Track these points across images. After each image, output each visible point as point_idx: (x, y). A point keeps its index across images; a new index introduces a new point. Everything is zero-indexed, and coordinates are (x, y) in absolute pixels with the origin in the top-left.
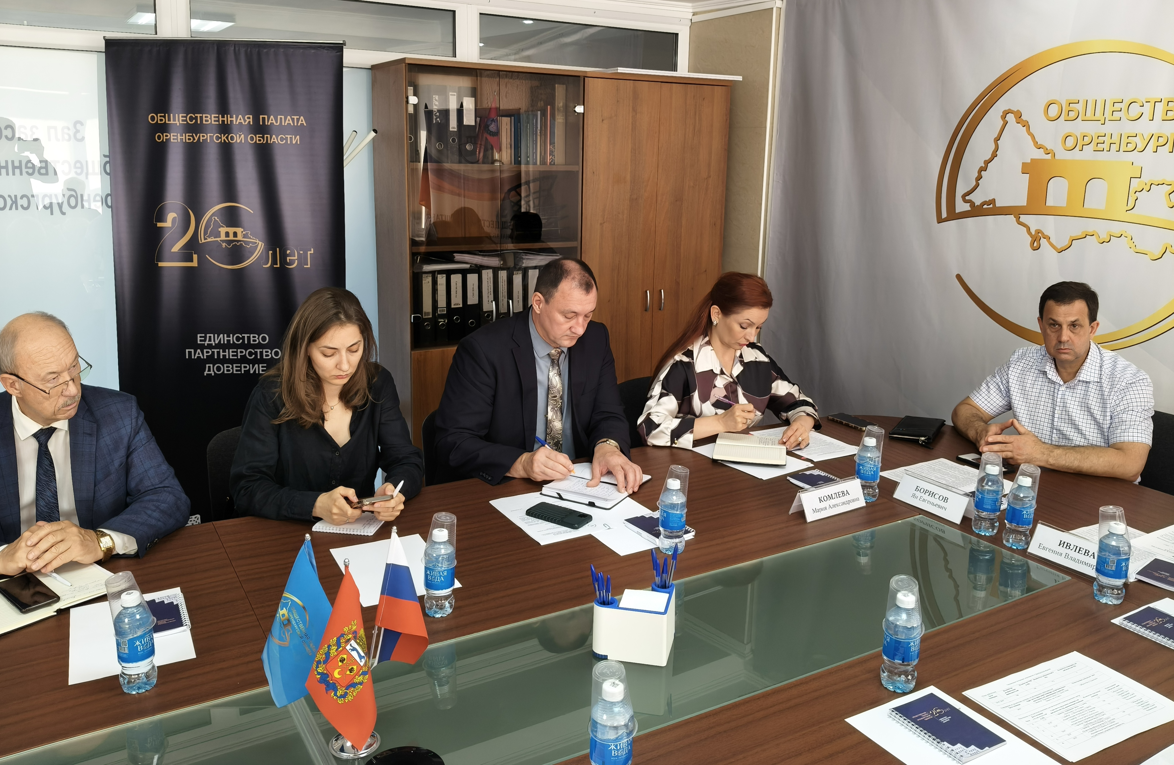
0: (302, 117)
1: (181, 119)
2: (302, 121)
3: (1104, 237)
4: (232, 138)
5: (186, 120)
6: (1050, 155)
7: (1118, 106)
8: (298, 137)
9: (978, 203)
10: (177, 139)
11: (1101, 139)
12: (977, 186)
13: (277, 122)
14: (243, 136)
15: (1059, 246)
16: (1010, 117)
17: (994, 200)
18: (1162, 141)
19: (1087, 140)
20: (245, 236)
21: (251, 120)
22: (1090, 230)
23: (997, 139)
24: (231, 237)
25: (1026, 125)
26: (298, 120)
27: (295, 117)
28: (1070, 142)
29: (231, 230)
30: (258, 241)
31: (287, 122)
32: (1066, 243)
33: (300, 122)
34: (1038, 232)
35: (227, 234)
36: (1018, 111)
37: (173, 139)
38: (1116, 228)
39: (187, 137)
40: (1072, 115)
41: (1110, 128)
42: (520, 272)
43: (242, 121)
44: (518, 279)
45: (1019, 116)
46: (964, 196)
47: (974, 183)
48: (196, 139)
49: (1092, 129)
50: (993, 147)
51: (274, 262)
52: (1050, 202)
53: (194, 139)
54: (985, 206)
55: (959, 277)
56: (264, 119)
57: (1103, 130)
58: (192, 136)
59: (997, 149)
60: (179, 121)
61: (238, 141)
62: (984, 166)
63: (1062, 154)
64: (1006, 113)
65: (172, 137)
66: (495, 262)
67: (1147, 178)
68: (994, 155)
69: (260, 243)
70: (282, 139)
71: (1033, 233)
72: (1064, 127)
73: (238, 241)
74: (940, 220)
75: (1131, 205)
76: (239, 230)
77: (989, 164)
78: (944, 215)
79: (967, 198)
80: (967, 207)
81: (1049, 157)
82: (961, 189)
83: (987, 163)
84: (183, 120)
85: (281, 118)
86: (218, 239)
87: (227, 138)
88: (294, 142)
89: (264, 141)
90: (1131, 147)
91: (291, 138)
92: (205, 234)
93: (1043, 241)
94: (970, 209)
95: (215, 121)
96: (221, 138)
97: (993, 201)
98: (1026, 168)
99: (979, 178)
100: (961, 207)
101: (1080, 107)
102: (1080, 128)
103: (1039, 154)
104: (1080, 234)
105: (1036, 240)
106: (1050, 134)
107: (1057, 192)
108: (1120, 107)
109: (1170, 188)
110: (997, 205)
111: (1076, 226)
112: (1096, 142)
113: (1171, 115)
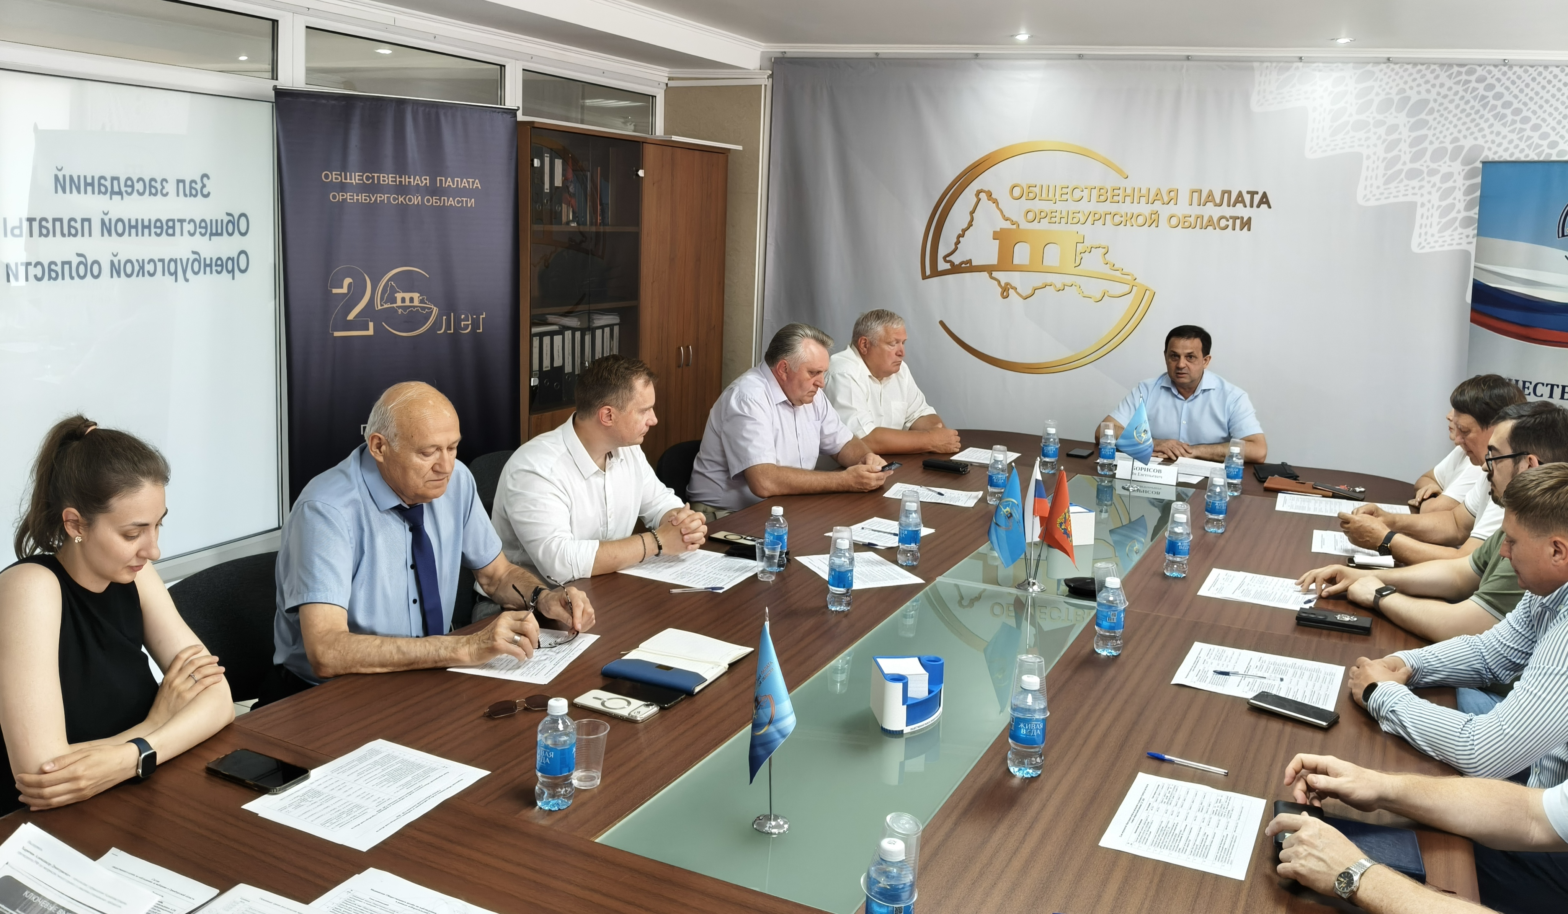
0: (477, 181)
1: (357, 178)
2: (477, 184)
3: (1060, 286)
4: (410, 200)
5: (362, 180)
6: (1015, 225)
7: (1065, 190)
8: (473, 200)
9: (957, 262)
10: (353, 199)
11: (1054, 214)
12: (956, 249)
13: (453, 185)
14: (420, 197)
15: (1024, 295)
16: (983, 196)
17: (971, 260)
18: (1097, 216)
19: (1043, 214)
20: (422, 301)
21: (428, 181)
22: (1049, 282)
23: (972, 212)
24: (407, 303)
25: (995, 201)
26: (473, 183)
27: (471, 180)
28: (1031, 216)
29: (407, 296)
30: (433, 307)
31: (463, 184)
32: (1030, 292)
33: (475, 185)
34: (1007, 284)
35: (403, 300)
36: (989, 191)
37: (350, 199)
38: (1068, 280)
39: (363, 198)
40: (1031, 195)
41: (1059, 206)
42: (590, 332)
43: (419, 182)
45: (989, 195)
46: (945, 258)
47: (953, 247)
48: (373, 199)
49: (1047, 206)
50: (969, 218)
51: (448, 327)
52: (1016, 261)
53: (371, 200)
54: (963, 265)
55: (942, 323)
56: (441, 181)
57: (1055, 207)
58: (369, 197)
59: (972, 220)
60: (355, 180)
61: (416, 203)
62: (961, 232)
63: (1024, 225)
64: (979, 193)
65: (349, 197)
66: (575, 323)
67: (1088, 243)
68: (970, 225)
69: (435, 308)
71: (1003, 285)
72: (1025, 204)
73: (414, 307)
74: (925, 277)
75: (1078, 263)
76: (416, 296)
77: (966, 232)
78: (928, 272)
79: (947, 259)
80: (948, 266)
81: (1014, 227)
82: (942, 251)
83: (964, 231)
84: (359, 180)
85: (457, 181)
86: (395, 305)
87: (405, 199)
88: (469, 205)
89: (440, 203)
90: (1076, 220)
91: (467, 201)
92: (382, 299)
93: (1011, 291)
94: (950, 268)
95: (392, 181)
96: (398, 199)
97: (969, 261)
98: (996, 236)
99: (958, 243)
100: (942, 266)
101: (1037, 190)
102: (1038, 205)
103: (1007, 225)
104: (1040, 284)
105: (1005, 291)
106: (1015, 209)
107: (1021, 254)
108: (1067, 191)
109: (1104, 251)
110: (973, 264)
111: (1037, 279)
112: (1050, 216)
113: (1103, 198)
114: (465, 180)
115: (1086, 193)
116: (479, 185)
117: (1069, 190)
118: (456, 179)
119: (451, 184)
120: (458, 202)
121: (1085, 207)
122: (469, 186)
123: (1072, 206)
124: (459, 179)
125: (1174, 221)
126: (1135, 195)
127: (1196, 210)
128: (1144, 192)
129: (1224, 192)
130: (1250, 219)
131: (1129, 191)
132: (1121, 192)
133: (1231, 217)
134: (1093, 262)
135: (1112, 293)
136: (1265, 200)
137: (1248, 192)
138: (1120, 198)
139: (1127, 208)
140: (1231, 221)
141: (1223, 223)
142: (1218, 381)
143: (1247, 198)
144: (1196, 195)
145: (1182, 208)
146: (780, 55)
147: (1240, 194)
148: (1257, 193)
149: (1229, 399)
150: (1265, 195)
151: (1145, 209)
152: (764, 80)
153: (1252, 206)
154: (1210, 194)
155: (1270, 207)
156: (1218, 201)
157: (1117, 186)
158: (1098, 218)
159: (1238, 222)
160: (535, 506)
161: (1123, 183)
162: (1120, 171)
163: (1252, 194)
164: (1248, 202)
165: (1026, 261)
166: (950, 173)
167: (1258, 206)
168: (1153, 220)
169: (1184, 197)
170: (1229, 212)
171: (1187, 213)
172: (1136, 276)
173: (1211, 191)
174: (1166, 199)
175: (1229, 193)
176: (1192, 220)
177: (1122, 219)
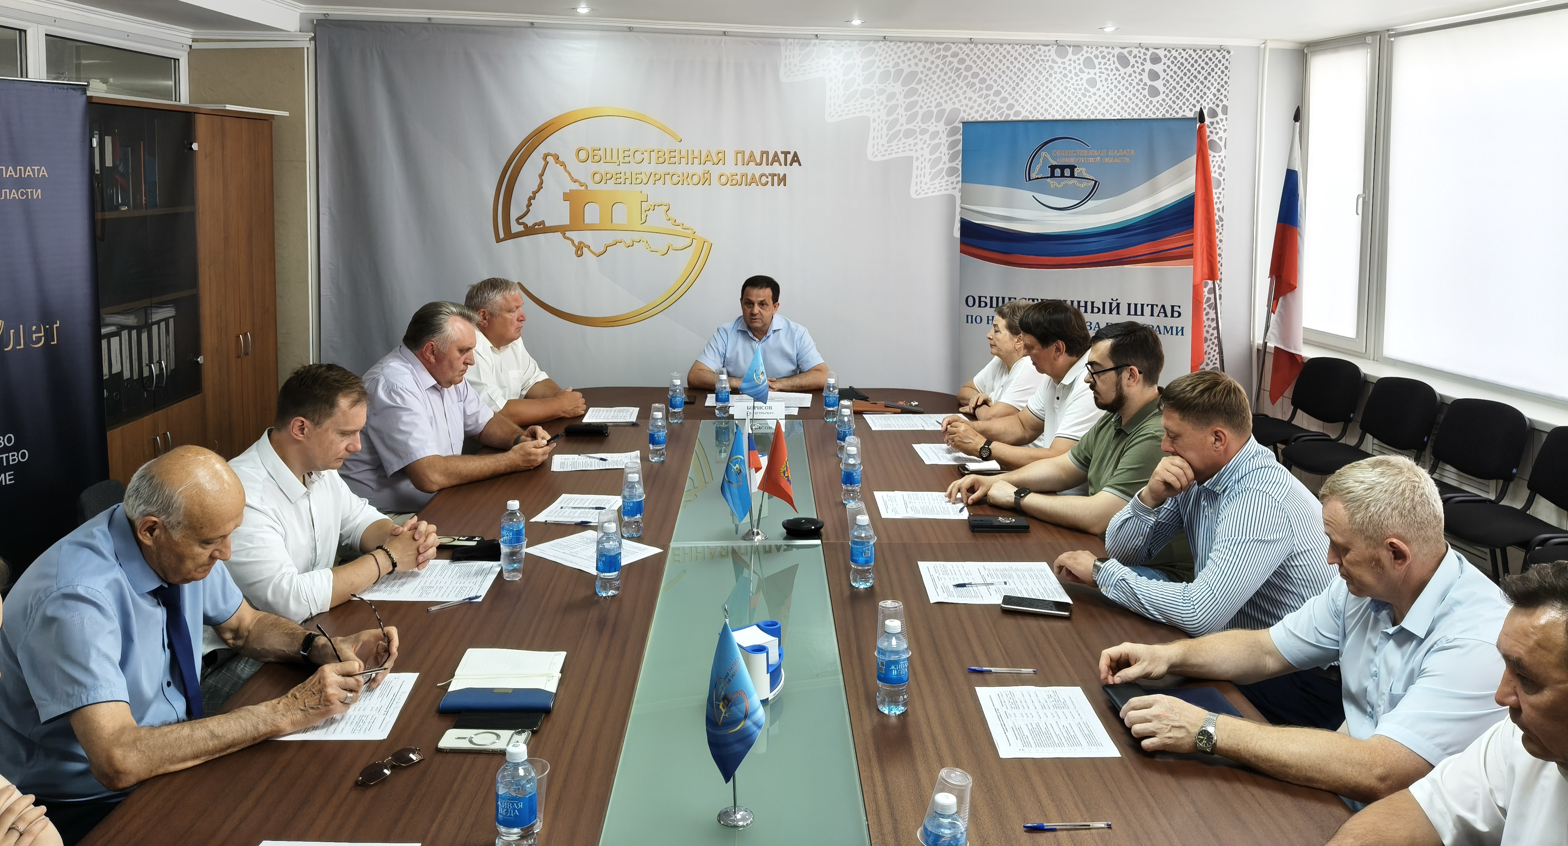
0: (43, 168)
3: (629, 242)
6: (583, 186)
7: (627, 153)
8: (39, 190)
9: (530, 224)
11: (618, 176)
12: (528, 211)
13: (16, 175)
15: (598, 252)
16: (550, 159)
17: (543, 221)
18: (658, 177)
19: (609, 176)
22: (619, 239)
23: (541, 175)
25: (563, 164)
26: (39, 170)
27: (36, 168)
28: (597, 178)
32: (602, 249)
33: (41, 173)
34: (580, 243)
36: (556, 154)
38: (636, 236)
40: (596, 158)
41: (623, 168)
45: (556, 158)
46: (517, 220)
47: (526, 209)
49: (612, 168)
50: (538, 182)
51: (18, 342)
52: (587, 221)
54: (537, 227)
55: (519, 284)
57: (619, 169)
59: (542, 182)
62: (532, 195)
63: (592, 186)
64: (546, 156)
67: (651, 202)
68: (540, 188)
71: (576, 244)
72: (592, 167)
74: (498, 240)
75: (644, 220)
77: (536, 195)
78: (502, 235)
79: (520, 221)
80: (521, 228)
81: (583, 188)
82: (514, 214)
83: (535, 193)
85: (20, 170)
88: (35, 197)
90: (639, 181)
91: (32, 192)
93: (585, 250)
94: (524, 229)
97: (543, 223)
98: (567, 197)
99: (529, 205)
100: (516, 228)
101: (602, 153)
102: (602, 168)
103: (576, 186)
104: (611, 242)
105: (579, 250)
106: (581, 172)
107: (591, 214)
108: (629, 155)
109: (666, 208)
110: (547, 225)
111: (607, 237)
112: (616, 177)
113: (661, 160)
114: (29, 168)
115: (646, 155)
116: (45, 173)
117: (631, 153)
118: (18, 168)
119: (13, 173)
120: (22, 194)
121: (647, 168)
122: (34, 174)
123: (636, 168)
124: (22, 168)
125: (724, 180)
126: (690, 157)
127: (741, 169)
128: (696, 154)
129: (763, 153)
130: (785, 175)
131: (684, 153)
132: (676, 154)
133: (770, 175)
134: (657, 219)
135: (675, 247)
136: (796, 159)
137: (782, 153)
138: (676, 160)
139: (682, 168)
140: (770, 177)
141: (764, 179)
142: (784, 321)
143: (782, 157)
144: (740, 155)
145: (730, 168)
146: (323, 17)
147: (776, 154)
148: (789, 153)
149: (796, 336)
150: (795, 154)
151: (698, 169)
152: (305, 42)
153: (786, 165)
154: (752, 154)
155: (800, 165)
156: (758, 161)
157: (673, 149)
158: (660, 178)
159: (776, 178)
160: (251, 542)
161: (678, 146)
162: (673, 135)
163: (786, 153)
164: (783, 162)
165: (597, 221)
166: (515, 139)
167: (791, 164)
168: (706, 179)
169: (730, 158)
170: (768, 170)
171: (734, 172)
172: (694, 230)
173: (752, 152)
174: (716, 161)
175: (767, 153)
176: (738, 177)
177: (679, 178)
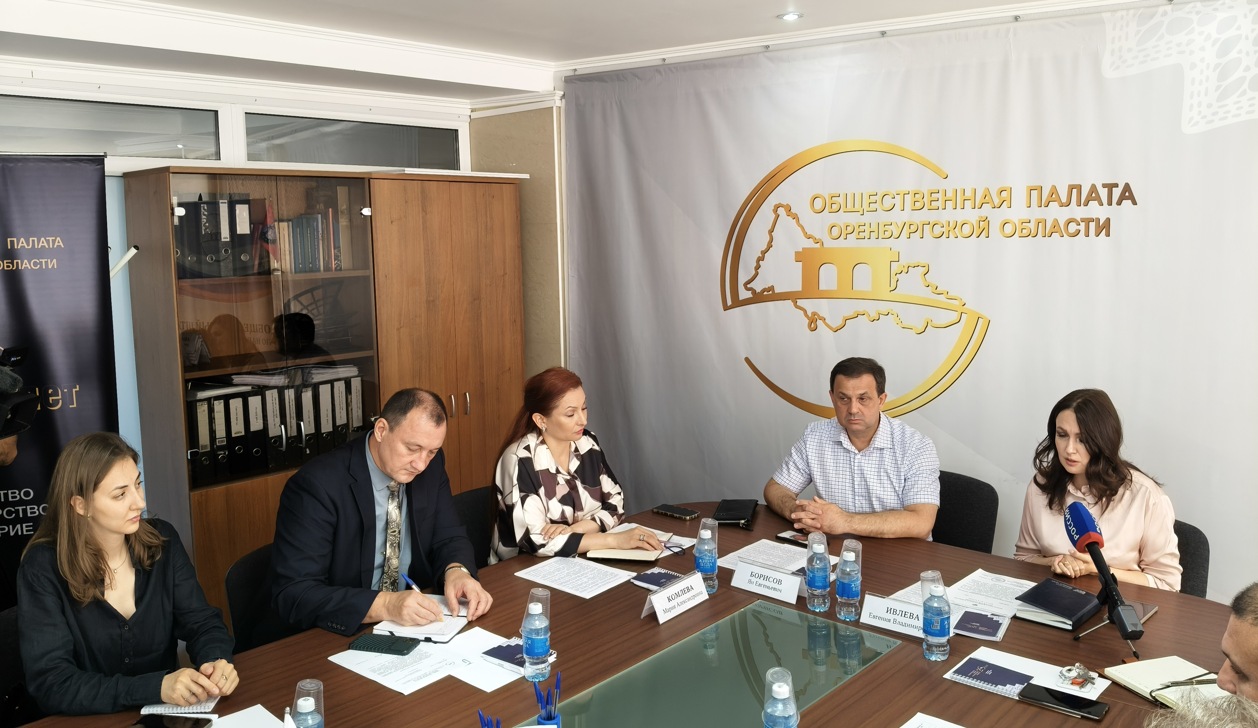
0: (58, 239)
2: (59, 242)
3: (874, 315)
6: (819, 243)
7: (873, 199)
8: (55, 260)
9: (758, 290)
11: (862, 228)
12: (756, 274)
13: (28, 245)
15: (834, 326)
16: (781, 211)
17: (773, 287)
18: (913, 228)
19: (850, 229)
22: (861, 310)
23: (771, 231)
25: (795, 217)
26: (54, 241)
27: (51, 239)
28: (836, 232)
31: (41, 244)
32: (840, 323)
33: (56, 244)
36: (788, 204)
40: (835, 207)
41: (868, 218)
42: (310, 389)
44: (307, 396)
45: (788, 209)
46: (746, 285)
47: (754, 272)
49: (853, 219)
50: (768, 238)
54: (765, 293)
55: (747, 360)
56: (12, 242)
57: (862, 220)
59: (772, 239)
62: (761, 256)
63: (829, 243)
64: (777, 207)
66: (279, 380)
67: (904, 261)
68: (770, 246)
70: (35, 264)
71: (810, 315)
72: (829, 218)
74: (726, 308)
75: (893, 285)
77: (765, 254)
78: (729, 302)
79: (749, 286)
80: (749, 294)
81: (818, 245)
82: (743, 278)
83: (764, 253)
85: (33, 241)
88: (50, 267)
89: (13, 267)
90: (888, 234)
91: (46, 262)
93: (819, 323)
94: (752, 296)
98: (799, 257)
99: (758, 267)
100: (744, 294)
101: (841, 200)
102: (842, 219)
103: (810, 244)
104: (851, 314)
105: (813, 321)
106: (817, 225)
107: (828, 277)
108: (876, 200)
109: (925, 270)
110: (776, 291)
112: (858, 231)
113: (919, 205)
114: (43, 239)
115: (898, 200)
116: (61, 244)
117: (878, 198)
118: (31, 239)
119: (25, 244)
121: (899, 217)
122: (49, 245)
124: (36, 239)
125: (1009, 229)
127: (1037, 213)
128: (968, 194)
130: (1108, 220)
131: (950, 194)
132: (939, 195)
133: (1083, 220)
135: (936, 323)
136: (1128, 194)
137: (1104, 186)
138: (940, 204)
140: (1083, 224)
141: (1073, 228)
143: (1103, 193)
144: (1035, 194)
145: (1018, 211)
146: (572, 74)
147: (1093, 188)
148: (1116, 185)
150: (1127, 188)
151: (971, 215)
152: (557, 102)
153: (1110, 203)
154: (1054, 191)
155: (1135, 203)
156: (1064, 200)
157: (935, 189)
158: (915, 230)
159: (1092, 225)
161: (943, 185)
162: (937, 171)
163: (1110, 187)
164: (1105, 199)
165: (834, 287)
167: (1119, 203)
168: (982, 229)
169: (1019, 197)
170: (1080, 213)
171: (1025, 217)
172: (964, 301)
173: (1054, 187)
174: (997, 202)
175: (1079, 188)
176: (1032, 226)
177: (943, 230)
